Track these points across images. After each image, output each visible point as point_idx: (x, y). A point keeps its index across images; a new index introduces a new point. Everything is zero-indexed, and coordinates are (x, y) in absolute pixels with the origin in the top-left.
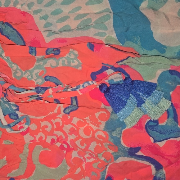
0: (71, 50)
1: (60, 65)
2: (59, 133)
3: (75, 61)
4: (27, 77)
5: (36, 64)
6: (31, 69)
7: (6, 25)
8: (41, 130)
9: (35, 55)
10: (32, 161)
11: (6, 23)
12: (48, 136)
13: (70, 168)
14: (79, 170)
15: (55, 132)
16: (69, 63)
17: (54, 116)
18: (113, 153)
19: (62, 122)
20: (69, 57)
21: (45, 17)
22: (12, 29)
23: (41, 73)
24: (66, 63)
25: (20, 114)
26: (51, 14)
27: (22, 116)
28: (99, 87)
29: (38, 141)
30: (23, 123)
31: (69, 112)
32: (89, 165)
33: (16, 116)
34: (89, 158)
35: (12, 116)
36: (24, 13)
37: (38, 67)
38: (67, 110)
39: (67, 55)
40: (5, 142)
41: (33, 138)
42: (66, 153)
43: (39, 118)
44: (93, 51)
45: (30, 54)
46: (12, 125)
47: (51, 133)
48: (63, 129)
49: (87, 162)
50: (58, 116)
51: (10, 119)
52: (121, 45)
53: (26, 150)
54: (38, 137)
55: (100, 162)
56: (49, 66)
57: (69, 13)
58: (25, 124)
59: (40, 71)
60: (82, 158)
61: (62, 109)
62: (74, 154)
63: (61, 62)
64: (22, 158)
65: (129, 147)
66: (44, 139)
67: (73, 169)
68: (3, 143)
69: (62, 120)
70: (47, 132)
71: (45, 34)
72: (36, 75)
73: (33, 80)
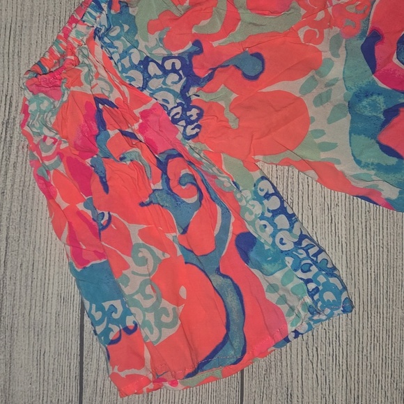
10: (235, 7)
13: (306, 12)
14: (321, 15)
32: (340, 7)
49: (334, 4)
55: (359, 3)
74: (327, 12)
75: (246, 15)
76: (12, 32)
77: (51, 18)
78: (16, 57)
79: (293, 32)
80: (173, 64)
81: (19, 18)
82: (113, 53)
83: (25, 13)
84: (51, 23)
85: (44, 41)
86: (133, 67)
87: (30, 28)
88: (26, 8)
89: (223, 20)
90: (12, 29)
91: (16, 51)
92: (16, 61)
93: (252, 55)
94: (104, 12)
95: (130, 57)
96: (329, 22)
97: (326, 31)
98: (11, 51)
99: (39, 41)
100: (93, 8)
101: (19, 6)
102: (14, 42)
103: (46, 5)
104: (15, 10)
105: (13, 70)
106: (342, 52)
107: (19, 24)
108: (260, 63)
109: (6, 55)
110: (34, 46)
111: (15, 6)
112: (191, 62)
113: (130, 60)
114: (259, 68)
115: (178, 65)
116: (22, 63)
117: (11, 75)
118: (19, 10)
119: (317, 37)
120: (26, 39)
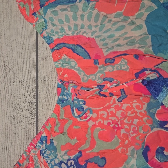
0: (122, 59)
1: (115, 70)
2: (113, 118)
3: (125, 66)
4: (92, 79)
5: (99, 70)
6: (95, 74)
7: (77, 46)
8: (100, 117)
9: (98, 65)
10: (94, 139)
11: (77, 45)
12: (105, 121)
13: (121, 141)
14: (127, 142)
15: (110, 118)
16: (121, 67)
17: (109, 107)
18: (150, 125)
19: (115, 110)
20: (121, 63)
21: (104, 40)
22: (81, 48)
23: (102, 76)
24: (119, 68)
25: (85, 107)
26: (107, 38)
27: (86, 108)
28: (142, 82)
29: (97, 124)
30: (88, 113)
31: (122, 100)
32: (133, 138)
33: (82, 109)
34: (132, 133)
35: (79, 109)
36: (89, 39)
37: (100, 72)
38: (120, 99)
39: (120, 62)
40: (74, 127)
41: (94, 123)
42: (117, 131)
43: (98, 109)
44: (138, 59)
45: (95, 64)
46: (81, 115)
47: (107, 119)
48: (116, 115)
49: (131, 136)
50: (111, 107)
51: (78, 111)
52: (155, 55)
53: (89, 132)
54: (97, 122)
55: (140, 135)
56: (108, 71)
57: (119, 37)
58: (90, 114)
59: (101, 74)
60: (128, 133)
61: (116, 99)
62: (123, 131)
63: (116, 67)
64: (87, 137)
65: (160, 121)
66: (102, 123)
67: (123, 141)
68: (74, 128)
69: (114, 109)
70: (104, 118)
71: (104, 50)
72: (98, 77)
73: (96, 80)
74: (129, 140)
75: (99, 142)
76: (7, 147)
77: (23, 141)
78: (9, 157)
79: (117, 149)
80: (71, 163)
81: (10, 142)
82: (48, 160)
83: (13, 139)
84: (23, 143)
85: (20, 150)
86: (56, 165)
87: (15, 146)
88: (13, 137)
89: (89, 143)
90: (7, 146)
91: (9, 155)
92: (9, 159)
93: (101, 158)
94: (44, 144)
95: (54, 161)
96: (130, 144)
97: (129, 149)
98: (7, 155)
99: (18, 151)
100: (40, 143)
101: (10, 137)
102: (8, 152)
103: (21, 136)
104: (8, 138)
105: (8, 163)
106: (135, 155)
107: (10, 144)
108: (104, 160)
109: (5, 157)
110: (16, 153)
111: (8, 137)
112: (78, 161)
113: (55, 162)
114: (104, 163)
115: (73, 163)
116: (11, 160)
117: (7, 164)
118: (10, 138)
119: (126, 151)
120: (13, 150)
